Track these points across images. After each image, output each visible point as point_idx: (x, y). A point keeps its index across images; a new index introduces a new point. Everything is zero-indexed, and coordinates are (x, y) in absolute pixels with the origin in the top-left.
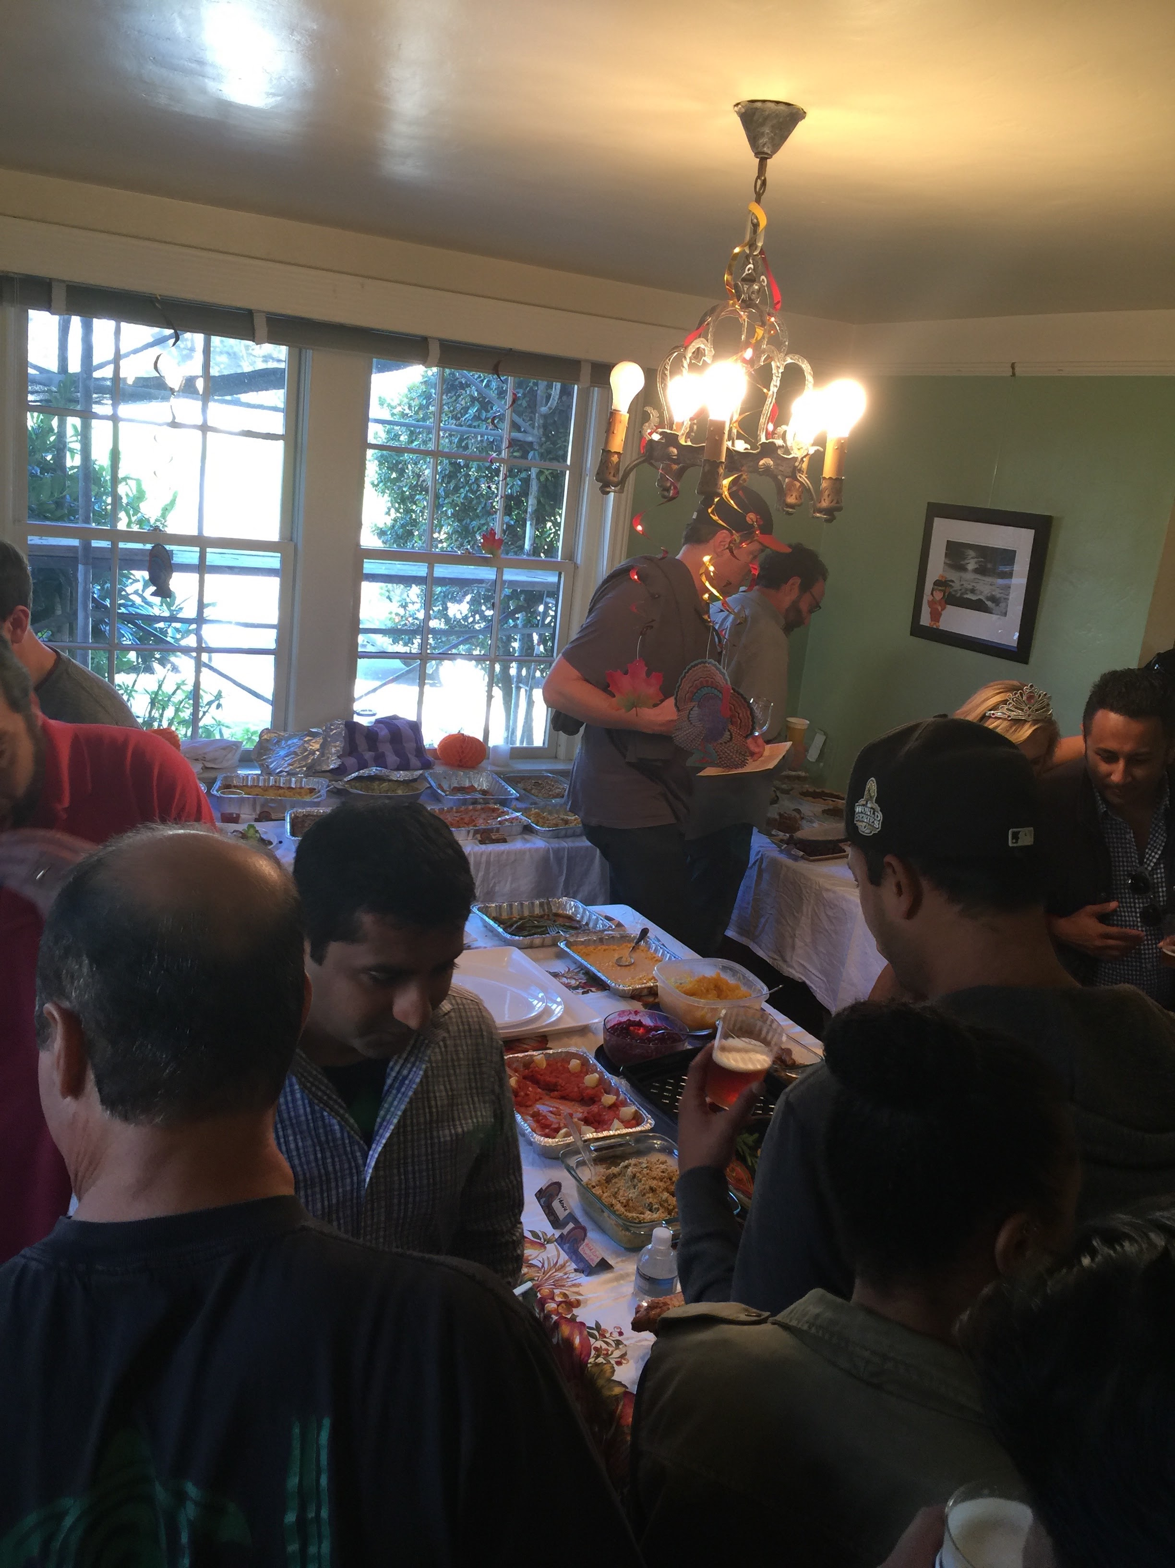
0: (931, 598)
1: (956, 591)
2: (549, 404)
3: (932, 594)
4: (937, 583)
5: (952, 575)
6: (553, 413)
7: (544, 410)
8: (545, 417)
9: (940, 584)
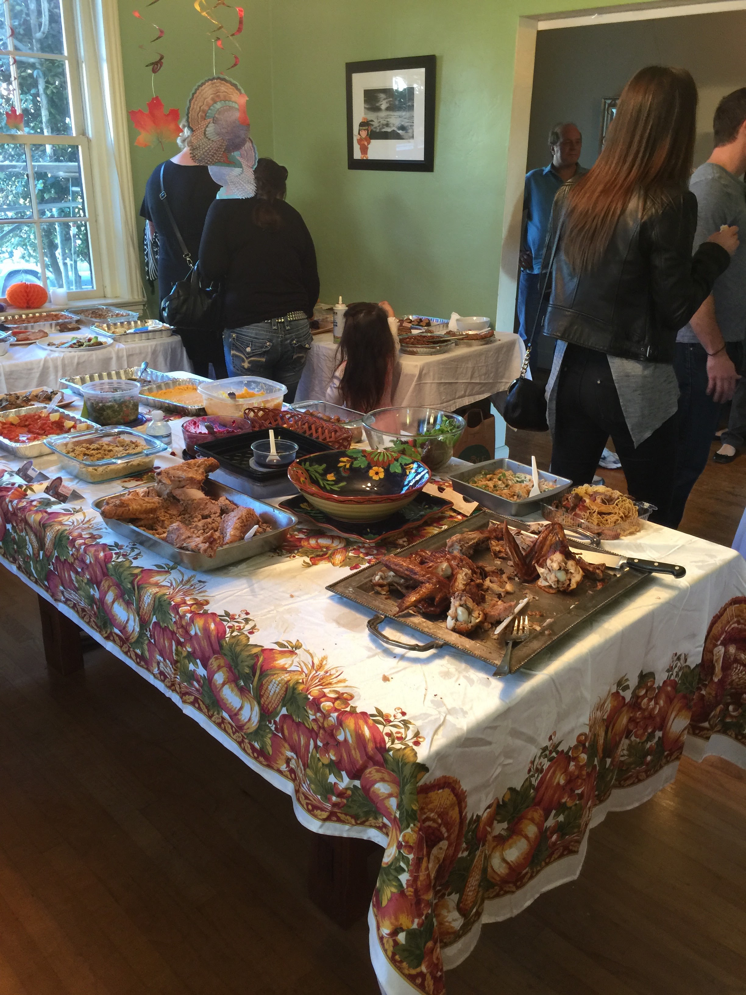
0: (359, 137)
1: (376, 128)
2: (42, 29)
3: (359, 134)
4: (362, 125)
5: (371, 116)
6: (46, 37)
7: (39, 35)
8: (40, 41)
9: (364, 124)
